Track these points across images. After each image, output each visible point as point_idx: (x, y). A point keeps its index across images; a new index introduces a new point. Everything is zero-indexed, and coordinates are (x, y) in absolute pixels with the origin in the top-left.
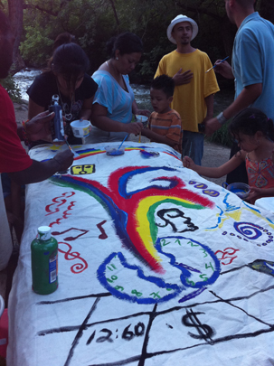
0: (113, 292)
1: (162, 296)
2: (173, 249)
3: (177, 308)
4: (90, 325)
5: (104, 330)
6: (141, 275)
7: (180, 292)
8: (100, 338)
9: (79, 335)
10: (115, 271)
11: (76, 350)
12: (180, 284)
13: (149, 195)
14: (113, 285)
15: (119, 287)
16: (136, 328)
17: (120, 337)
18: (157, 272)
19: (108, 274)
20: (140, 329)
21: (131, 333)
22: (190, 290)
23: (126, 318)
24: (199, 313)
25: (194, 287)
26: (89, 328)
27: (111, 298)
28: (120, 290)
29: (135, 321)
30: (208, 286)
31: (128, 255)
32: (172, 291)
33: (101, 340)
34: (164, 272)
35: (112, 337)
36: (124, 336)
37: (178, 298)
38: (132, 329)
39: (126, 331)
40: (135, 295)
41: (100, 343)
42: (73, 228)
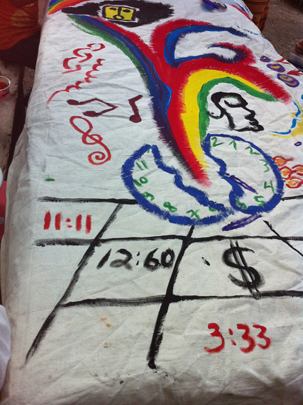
0: (140, 200)
1: (202, 217)
2: (225, 154)
3: (220, 238)
4: (105, 241)
5: (123, 251)
6: (178, 182)
7: (226, 216)
8: (116, 262)
9: (89, 253)
10: (146, 171)
11: (82, 274)
12: (227, 205)
13: (204, 67)
14: (141, 190)
15: (149, 195)
16: (164, 256)
17: (142, 264)
18: (200, 182)
19: (136, 174)
20: (168, 258)
21: (156, 261)
22: (239, 216)
23: (152, 239)
24: (246, 250)
25: (244, 212)
26: (103, 245)
27: (136, 207)
28: (149, 199)
29: (163, 246)
30: (264, 214)
31: (166, 152)
32: (216, 213)
33: (116, 264)
34: (208, 185)
35: (132, 262)
36: (147, 264)
37: (223, 224)
38: (157, 256)
39: (150, 258)
40: (167, 209)
41: (115, 269)
42: (96, 99)
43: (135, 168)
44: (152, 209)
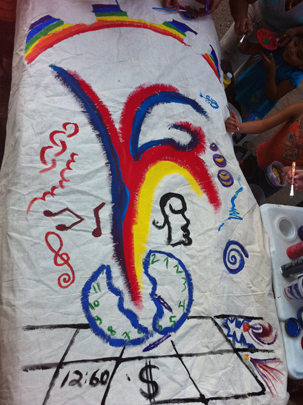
0: (92, 324)
1: (131, 338)
2: (159, 272)
3: (140, 358)
4: (66, 363)
5: (77, 372)
6: (121, 306)
7: (147, 338)
8: (72, 381)
9: (56, 375)
10: (99, 294)
11: (52, 393)
12: (150, 328)
13: (161, 159)
14: (94, 313)
15: (99, 319)
16: (103, 375)
17: (88, 382)
18: (136, 305)
19: (91, 299)
20: (105, 377)
21: (97, 379)
22: (156, 337)
23: (96, 361)
24: (155, 367)
25: (160, 333)
26: (65, 367)
27: (88, 332)
28: (98, 322)
29: (103, 367)
30: (172, 334)
32: (142, 335)
33: (73, 383)
34: (141, 308)
35: (82, 381)
36: (91, 383)
38: (98, 376)
39: (93, 377)
40: (109, 333)
41: (71, 387)
42: (67, 209)
43: (92, 291)
44: (99, 332)
